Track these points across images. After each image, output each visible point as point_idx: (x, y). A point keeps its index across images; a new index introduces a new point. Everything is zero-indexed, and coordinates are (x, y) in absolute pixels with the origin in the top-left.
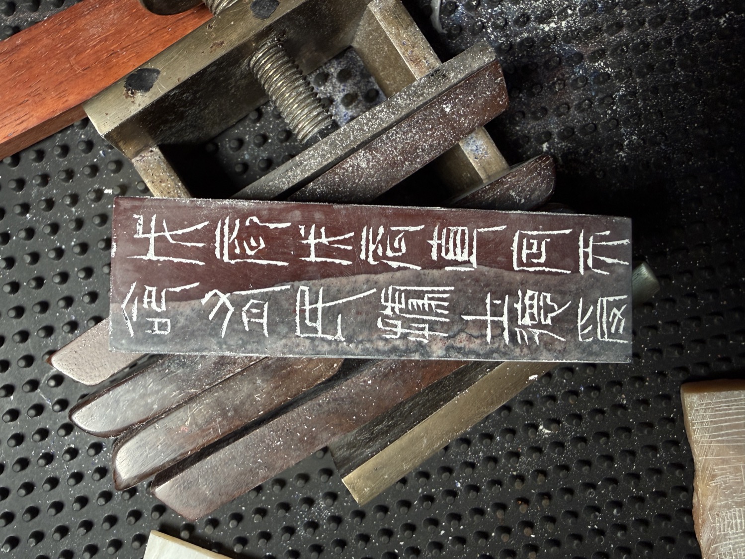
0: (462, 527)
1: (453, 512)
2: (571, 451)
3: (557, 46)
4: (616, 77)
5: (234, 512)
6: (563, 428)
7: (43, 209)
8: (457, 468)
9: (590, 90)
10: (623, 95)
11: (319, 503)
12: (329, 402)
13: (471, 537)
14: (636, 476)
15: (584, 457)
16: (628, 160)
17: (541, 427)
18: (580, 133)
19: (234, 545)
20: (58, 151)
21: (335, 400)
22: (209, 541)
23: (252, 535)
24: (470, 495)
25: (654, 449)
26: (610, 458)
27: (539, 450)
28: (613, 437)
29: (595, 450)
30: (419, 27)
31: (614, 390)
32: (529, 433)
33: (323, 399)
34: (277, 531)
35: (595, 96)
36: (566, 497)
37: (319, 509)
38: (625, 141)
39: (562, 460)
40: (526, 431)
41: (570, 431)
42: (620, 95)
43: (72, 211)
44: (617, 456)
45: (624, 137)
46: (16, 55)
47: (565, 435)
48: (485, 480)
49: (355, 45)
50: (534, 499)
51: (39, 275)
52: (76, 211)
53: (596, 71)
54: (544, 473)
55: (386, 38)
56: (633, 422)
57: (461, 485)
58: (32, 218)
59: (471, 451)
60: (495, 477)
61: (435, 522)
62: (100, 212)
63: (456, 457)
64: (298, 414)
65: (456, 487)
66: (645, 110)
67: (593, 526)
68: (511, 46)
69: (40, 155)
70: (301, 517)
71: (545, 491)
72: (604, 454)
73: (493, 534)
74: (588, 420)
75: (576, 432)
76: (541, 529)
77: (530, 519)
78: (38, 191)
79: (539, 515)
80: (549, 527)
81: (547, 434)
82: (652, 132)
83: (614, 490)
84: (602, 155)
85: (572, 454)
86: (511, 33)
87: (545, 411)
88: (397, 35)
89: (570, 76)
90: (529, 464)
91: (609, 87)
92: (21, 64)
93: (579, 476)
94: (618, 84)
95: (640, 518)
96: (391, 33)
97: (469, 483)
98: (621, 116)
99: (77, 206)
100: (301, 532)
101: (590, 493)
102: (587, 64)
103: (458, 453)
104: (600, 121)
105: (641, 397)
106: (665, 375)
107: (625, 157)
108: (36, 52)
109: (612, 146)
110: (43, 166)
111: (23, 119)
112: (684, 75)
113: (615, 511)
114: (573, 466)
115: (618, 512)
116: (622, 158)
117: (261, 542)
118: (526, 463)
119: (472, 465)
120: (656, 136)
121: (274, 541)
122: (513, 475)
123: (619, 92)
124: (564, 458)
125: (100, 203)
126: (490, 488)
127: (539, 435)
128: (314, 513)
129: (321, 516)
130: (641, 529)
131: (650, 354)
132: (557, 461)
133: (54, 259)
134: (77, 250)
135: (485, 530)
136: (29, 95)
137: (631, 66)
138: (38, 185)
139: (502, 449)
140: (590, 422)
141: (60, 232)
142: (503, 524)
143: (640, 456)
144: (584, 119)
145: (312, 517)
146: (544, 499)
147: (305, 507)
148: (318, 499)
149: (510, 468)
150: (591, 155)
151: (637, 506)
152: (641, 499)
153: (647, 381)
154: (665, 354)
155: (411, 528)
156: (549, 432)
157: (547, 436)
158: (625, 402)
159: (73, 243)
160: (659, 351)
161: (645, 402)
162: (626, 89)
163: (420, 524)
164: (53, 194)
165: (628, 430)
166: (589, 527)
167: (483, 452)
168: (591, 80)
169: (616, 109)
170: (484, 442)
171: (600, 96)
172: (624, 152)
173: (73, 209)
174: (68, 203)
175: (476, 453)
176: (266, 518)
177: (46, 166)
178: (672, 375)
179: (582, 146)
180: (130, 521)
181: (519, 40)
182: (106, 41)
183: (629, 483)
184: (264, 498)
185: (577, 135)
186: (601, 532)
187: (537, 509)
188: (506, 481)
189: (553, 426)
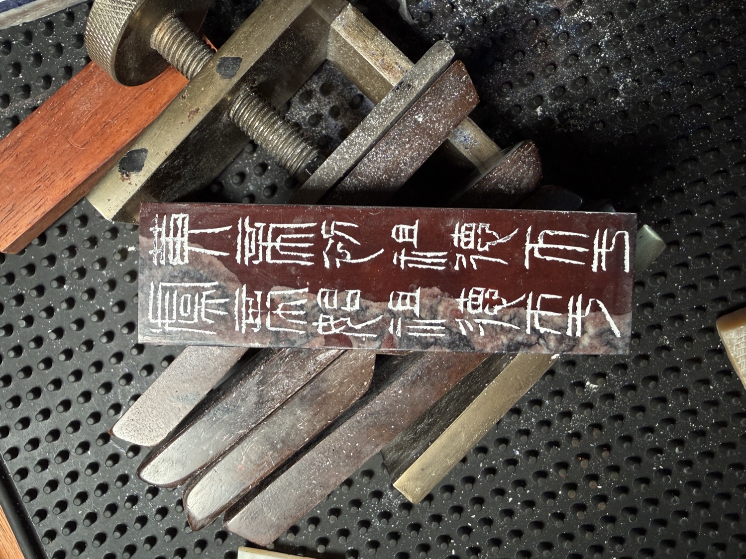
0: (528, 491)
1: (517, 478)
2: (622, 400)
3: (531, 7)
4: (598, 24)
5: (310, 516)
6: (610, 380)
7: (77, 279)
8: (512, 437)
9: (574, 43)
10: (609, 41)
11: (387, 494)
12: (366, 418)
13: (539, 499)
14: (693, 412)
15: (637, 404)
16: (627, 104)
17: (588, 383)
18: (571, 89)
19: (317, 546)
20: (78, 223)
21: (371, 414)
22: (293, 546)
23: (332, 534)
24: (530, 460)
25: (707, 382)
26: (663, 400)
27: (589, 406)
28: (663, 379)
29: (646, 394)
30: (385, 34)
31: (654, 333)
32: (577, 392)
33: (359, 416)
34: (354, 526)
35: (580, 48)
36: (625, 445)
37: (389, 499)
38: (619, 86)
39: (615, 411)
40: (573, 390)
41: (618, 381)
42: (606, 42)
43: (103, 274)
44: (669, 396)
45: (618, 82)
46: (20, 147)
47: (613, 386)
48: (543, 444)
49: (330, 58)
50: (594, 453)
51: (87, 338)
52: (107, 274)
53: (576, 23)
54: (599, 426)
55: (355, 52)
56: (680, 360)
57: (520, 453)
58: (69, 289)
59: (523, 419)
60: (552, 439)
61: (501, 492)
62: (128, 270)
63: (509, 427)
64: (340, 434)
65: (515, 455)
66: (635, 49)
67: (658, 467)
68: (485, 19)
69: (63, 230)
70: (373, 510)
71: (604, 442)
72: (656, 397)
73: (560, 492)
74: (634, 367)
75: (624, 381)
76: (607, 479)
77: (594, 472)
78: (69, 263)
79: (603, 467)
80: (613, 476)
81: (595, 388)
82: (646, 70)
83: (672, 430)
84: (599, 106)
85: (624, 403)
86: (482, 6)
87: (589, 367)
88: (365, 48)
89: (551, 35)
90: (583, 420)
91: (593, 36)
92: (26, 154)
93: (634, 423)
94: (602, 30)
95: (704, 450)
96: (359, 47)
97: (527, 449)
98: (611, 62)
99: (107, 268)
100: (376, 523)
101: (648, 437)
102: (565, 17)
103: (510, 424)
104: (590, 71)
105: (684, 335)
106: (704, 309)
107: (623, 102)
108: (37, 140)
109: (606, 94)
110: (68, 239)
111: (40, 204)
112: (669, 4)
113: (677, 450)
114: (627, 414)
115: (680, 450)
116: (620, 103)
117: (341, 539)
118: (580, 420)
119: (527, 432)
120: (651, 73)
121: (352, 536)
122: (569, 434)
123: (604, 38)
124: (617, 408)
125: (126, 261)
126: (548, 450)
127: (588, 391)
128: (385, 504)
129: (391, 505)
130: (707, 461)
131: (684, 292)
132: (610, 413)
133: (97, 321)
134: (116, 309)
135: (551, 490)
136: (39, 181)
137: (612, 9)
138: (67, 257)
139: (554, 411)
140: (636, 369)
141: (97, 296)
142: (567, 482)
143: (693, 391)
144: (573, 74)
145: (383, 508)
146: (603, 451)
147: (375, 501)
148: (385, 491)
149: (565, 427)
150: (587, 109)
151: (698, 441)
152: (702, 433)
153: (687, 318)
154: (700, 288)
155: (479, 501)
156: (597, 386)
157: (595, 390)
158: (668, 343)
159: (111, 303)
160: (694, 287)
161: (689, 339)
162: (611, 33)
163: (487, 495)
164: (83, 262)
165: (676, 369)
166: (655, 468)
167: (535, 417)
168: (573, 33)
169: (605, 55)
170: (533, 409)
171: (586, 46)
172: (621, 97)
173: (104, 272)
174: (98, 268)
175: (528, 420)
176: (341, 517)
177: (71, 238)
178: (711, 307)
179: (577, 101)
180: (218, 543)
181: (491, 11)
182: (96, 114)
183: (686, 420)
184: (335, 499)
185: (569, 92)
186: (667, 472)
187: (599, 461)
188: (563, 440)
189: (600, 380)
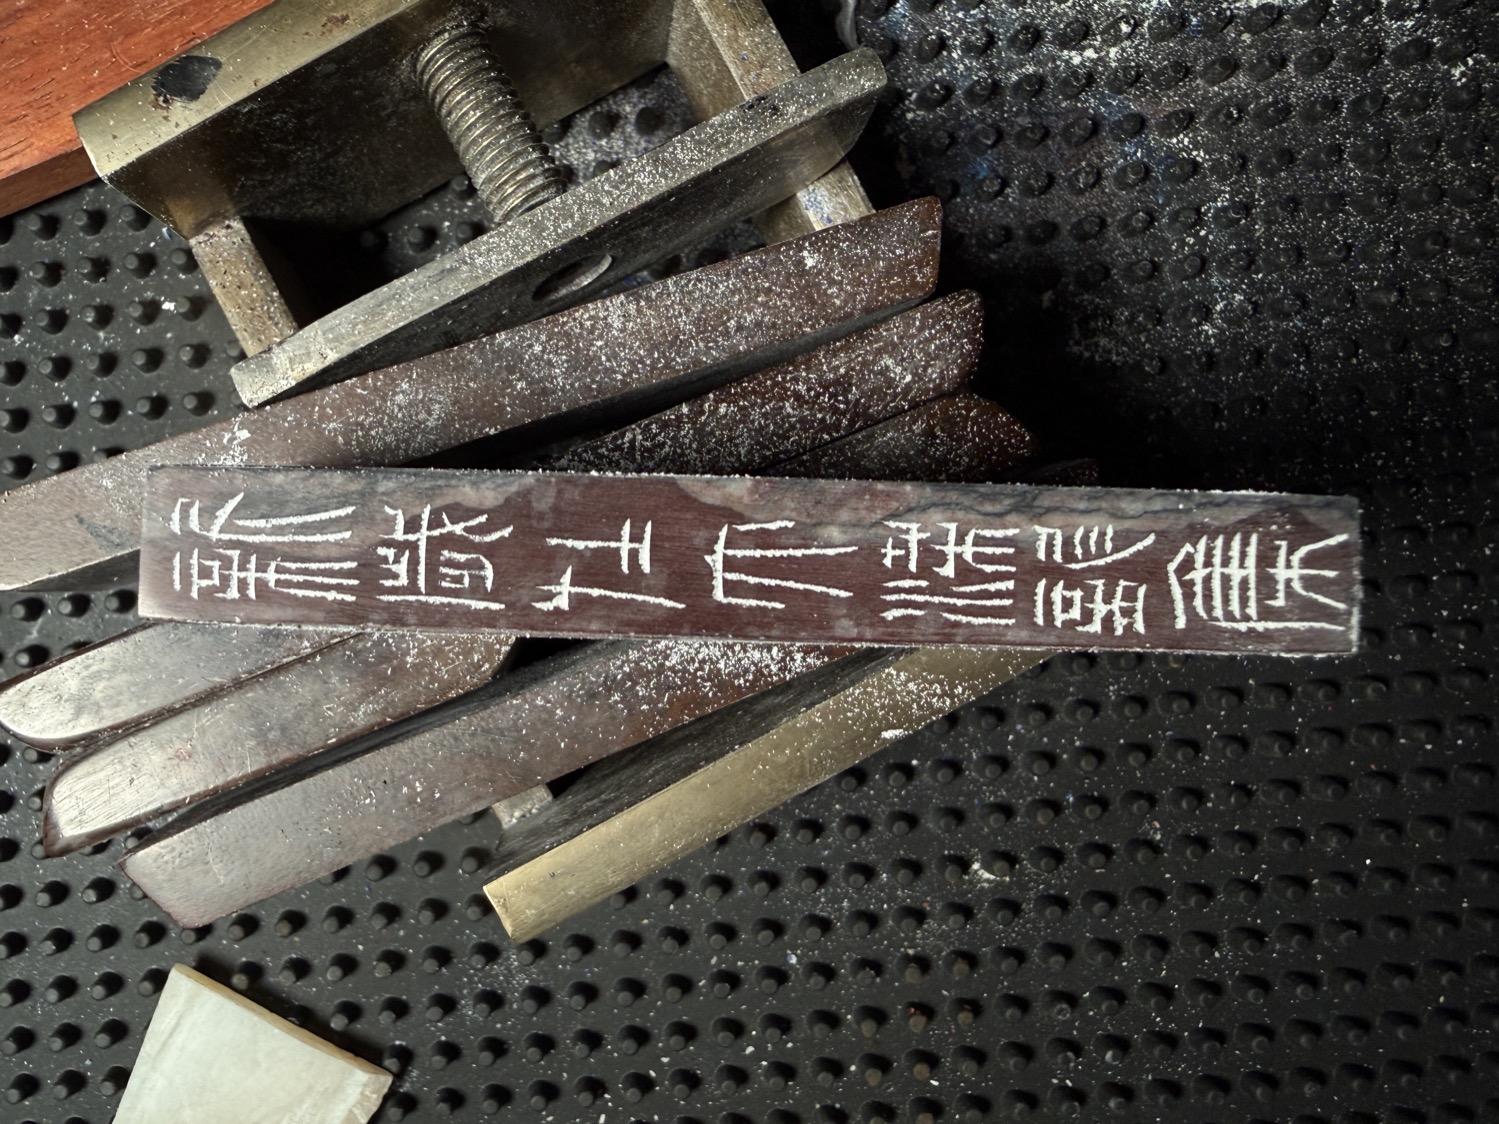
0: (790, 1045)
1: (776, 1012)
2: (1033, 922)
3: (1094, 96)
4: (1212, 169)
5: (341, 951)
6: (1021, 873)
7: (43, 328)
8: (793, 925)
9: (1155, 193)
10: (1224, 209)
11: (509, 958)
13: (806, 1066)
14: (1165, 992)
15: (1060, 938)
16: (1221, 342)
17: (976, 866)
18: (1122, 277)
19: (333, 1015)
20: (82, 221)
22: (286, 1001)
23: (372, 1001)
24: (812, 981)
25: (1211, 940)
26: (1114, 948)
27: (966, 912)
28: (1126, 906)
29: (1086, 925)
31: (1135, 807)
32: (947, 875)
34: (420, 1001)
35: (1163, 207)
36: (1009, 1013)
37: (508, 969)
38: (1217, 303)
39: (1013, 938)
40: (942, 867)
41: (1036, 882)
42: (1217, 209)
43: (98, 338)
44: (1128, 945)
45: (1217, 296)
46: (13, 28)
47: (1024, 888)
48: (850, 957)
49: (672, 61)
50: (944, 1009)
51: (26, 452)
52: (106, 339)
53: (1171, 154)
54: (971, 960)
55: (712, 45)
56: (1171, 879)
57: (799, 961)
58: (23, 344)
59: (825, 895)
60: (870, 955)
61: (736, 1028)
62: (149, 345)
63: (793, 903)
64: (412, 750)
65: (786, 962)
66: (1269, 243)
67: (1062, 1080)
68: (995, 88)
69: (51, 226)
70: (471, 981)
71: (969, 995)
72: (1102, 937)
73: (853, 1068)
74: (1076, 863)
75: (1048, 885)
76: (954, 1071)
77: (932, 1047)
78: (39, 294)
79: (953, 1044)
80: (968, 1068)
81: (988, 881)
82: (1278, 289)
83: (1111, 1013)
84: (1164, 328)
85: (1036, 929)
86: (1000, 64)
87: (989, 834)
88: (733, 40)
89: (1115, 161)
90: (943, 936)
91: (1196, 190)
92: (22, 45)
93: (1043, 975)
94: (1216, 185)
95: (1164, 1077)
96: (720, 36)
97: (814, 960)
98: (1214, 252)
99: (109, 328)
100: (469, 1010)
101: (1060, 1011)
102: (1153, 138)
103: (798, 897)
104: (1170, 256)
105: (1194, 832)
106: (1249, 793)
107: (1214, 336)
108: (51, 24)
109: (1186, 310)
110: (54, 247)
111: (14, 149)
112: (1362, 178)
113: (1109, 1055)
114: (1035, 954)
115: (1114, 1058)
116: (1208, 337)
117: (386, 1018)
118: (937, 934)
119: (825, 925)
120: (1285, 296)
121: (412, 1019)
122: (907, 955)
123: (1215, 201)
124: (1018, 934)
125: (151, 327)
126: (855, 973)
127: (970, 882)
128: (497, 975)
129: (509, 983)
130: (1161, 1099)
131: (1220, 745)
132: (1001, 939)
133: (52, 424)
134: (97, 412)
135: (836, 1056)
136: (29, 105)
137: (1248, 150)
138: (39, 281)
139: (892, 898)
140: (1079, 868)
141: (72, 376)
142: (873, 1051)
143: (1178, 949)
144: (1135, 251)
145: (491, 984)
146: (962, 1009)
147: (478, 961)
148: (507, 950)
149: (904, 940)
150: (1139, 323)
151: (1157, 1051)
152: (1170, 1041)
153: (1210, 800)
154: (1254, 749)
155: (687, 1032)
156: (992, 877)
157: (986, 885)
158: (1158, 837)
159: (94, 399)
160: (1244, 743)
161: (1202, 843)
162: (1232, 196)
163: (707, 1027)
164: (67, 301)
165: (1158, 895)
166: (1055, 1081)
167: (851, 900)
168: (1157, 172)
169: (1207, 236)
170: (852, 879)
171: (1175, 206)
172: (1214, 326)
173: (101, 334)
174: (90, 320)
175: (835, 899)
176: (400, 974)
177: (59, 247)
178: (1265, 793)
179: (1125, 305)
180: (139, 941)
181: (1015, 78)
182: (182, 14)
183: (1146, 1001)
184: (402, 933)
185: (1116, 282)
186: (1078, 1095)
187: (949, 1030)
188: (891, 965)
189: (999, 865)
